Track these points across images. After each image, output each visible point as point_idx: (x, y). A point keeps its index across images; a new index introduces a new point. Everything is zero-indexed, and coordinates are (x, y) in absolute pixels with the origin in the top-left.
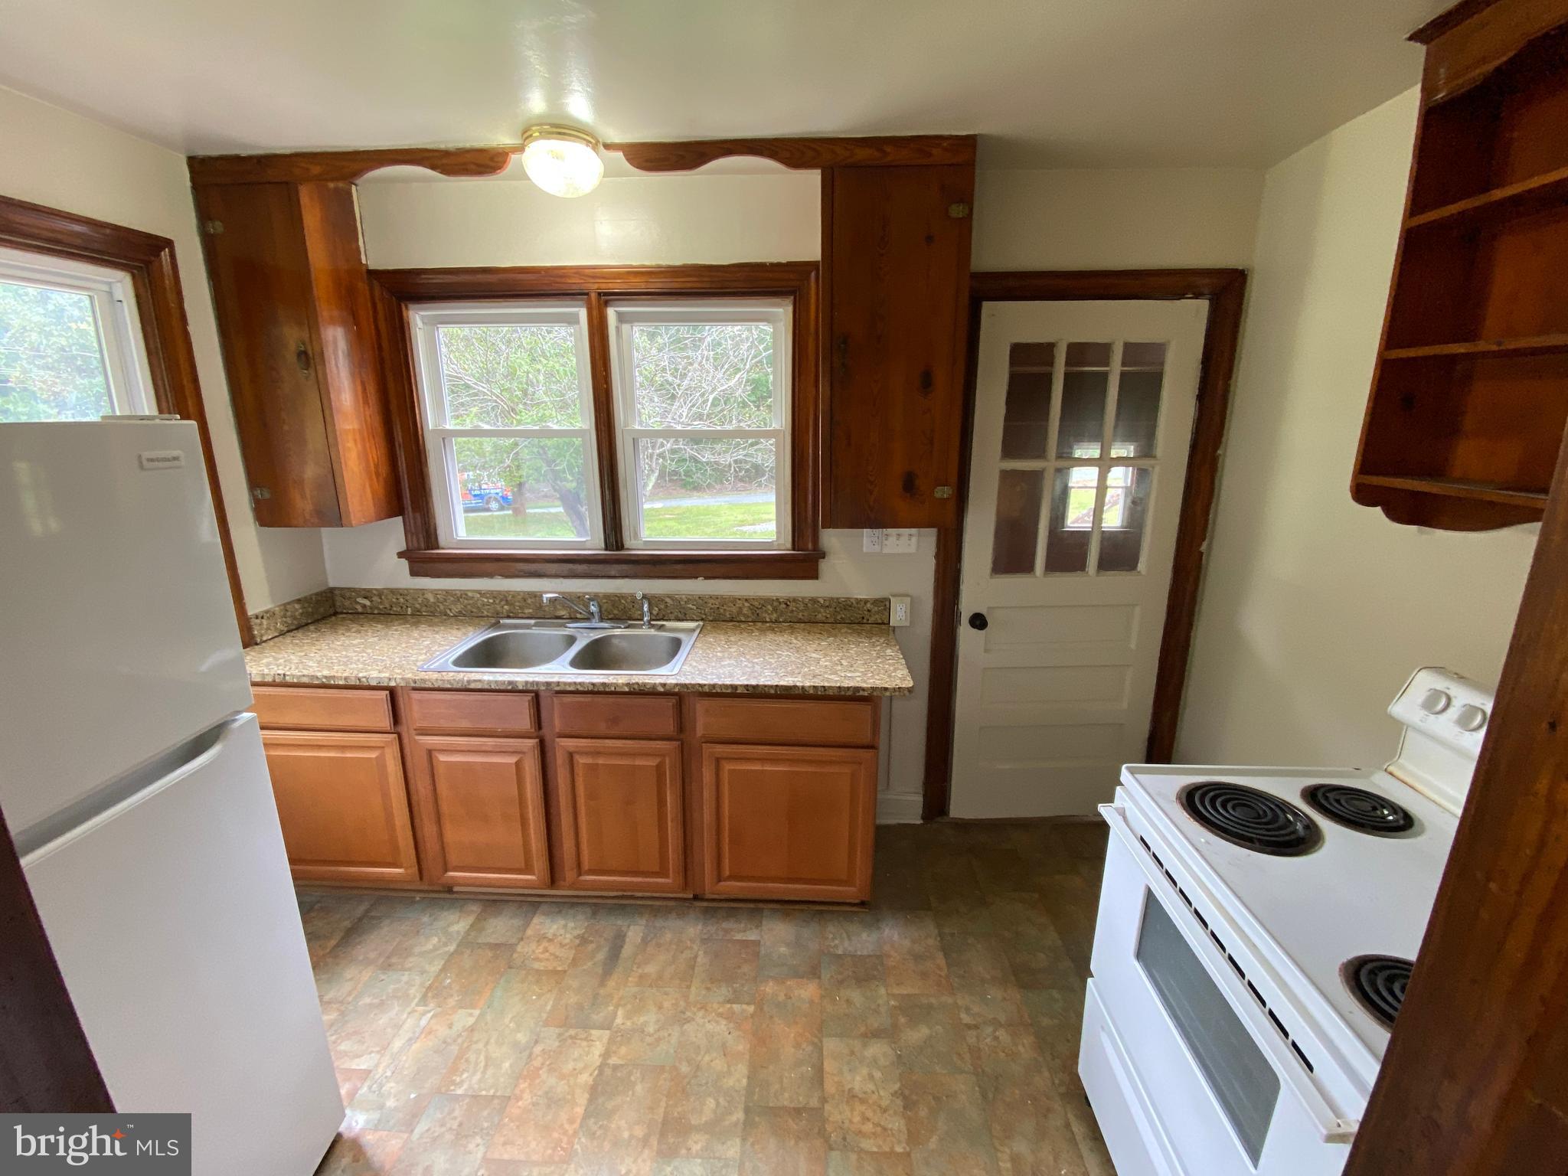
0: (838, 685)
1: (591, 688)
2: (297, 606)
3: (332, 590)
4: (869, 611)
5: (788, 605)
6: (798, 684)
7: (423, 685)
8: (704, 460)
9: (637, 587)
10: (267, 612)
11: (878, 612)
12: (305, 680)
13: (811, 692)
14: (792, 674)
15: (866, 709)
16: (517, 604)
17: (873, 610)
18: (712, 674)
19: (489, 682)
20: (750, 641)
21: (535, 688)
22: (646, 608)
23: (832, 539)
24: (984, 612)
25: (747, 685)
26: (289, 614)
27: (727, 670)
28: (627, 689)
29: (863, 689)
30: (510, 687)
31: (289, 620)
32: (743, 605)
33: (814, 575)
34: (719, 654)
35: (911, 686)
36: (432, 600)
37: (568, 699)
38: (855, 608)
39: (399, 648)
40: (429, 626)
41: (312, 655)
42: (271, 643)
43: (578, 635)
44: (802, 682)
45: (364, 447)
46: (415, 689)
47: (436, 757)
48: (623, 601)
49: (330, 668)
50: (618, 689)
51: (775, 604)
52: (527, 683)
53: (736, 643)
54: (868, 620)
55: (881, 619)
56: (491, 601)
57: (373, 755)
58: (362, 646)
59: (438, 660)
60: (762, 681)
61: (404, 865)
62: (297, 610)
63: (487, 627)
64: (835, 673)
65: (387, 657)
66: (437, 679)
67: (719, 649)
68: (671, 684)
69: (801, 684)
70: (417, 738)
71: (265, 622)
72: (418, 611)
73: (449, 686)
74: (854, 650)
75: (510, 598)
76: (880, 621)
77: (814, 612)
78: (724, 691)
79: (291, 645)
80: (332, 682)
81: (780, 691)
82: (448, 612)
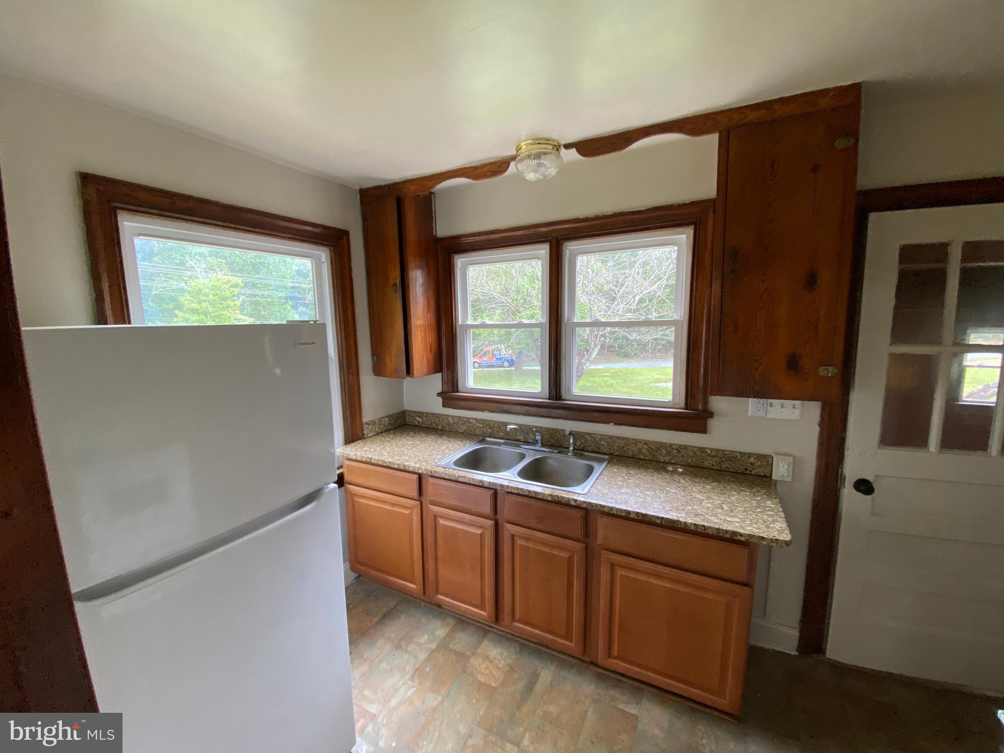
0: (717, 527)
1: (527, 493)
2: (387, 419)
3: (404, 412)
4: (752, 464)
5: (679, 451)
6: (681, 519)
7: (435, 475)
8: (632, 338)
9: (568, 426)
10: (372, 421)
11: (761, 466)
12: (380, 463)
13: (692, 528)
14: (677, 509)
15: (744, 552)
16: (495, 429)
17: (756, 464)
18: (612, 498)
19: (469, 479)
20: (645, 476)
21: (494, 487)
22: (571, 441)
23: (718, 403)
24: (870, 478)
25: (638, 513)
26: (382, 423)
27: (624, 497)
28: (550, 499)
29: (741, 535)
30: (480, 484)
31: (382, 427)
32: (643, 446)
33: (703, 430)
34: (619, 483)
35: (788, 539)
36: (451, 422)
37: (514, 498)
38: (739, 460)
39: (429, 449)
40: (448, 437)
41: (387, 448)
42: (371, 439)
43: (526, 453)
44: (685, 519)
45: (425, 335)
46: (431, 476)
47: (439, 521)
48: (557, 434)
49: (392, 457)
50: (544, 498)
51: (669, 449)
52: (490, 483)
53: (634, 476)
54: (751, 472)
55: (764, 473)
56: (481, 425)
57: (407, 512)
58: (412, 446)
59: (446, 460)
60: (651, 512)
61: (417, 583)
62: (387, 421)
63: (477, 441)
64: (716, 515)
65: (422, 454)
66: (442, 472)
67: (620, 479)
68: (580, 500)
69: (684, 520)
70: (430, 506)
71: (370, 427)
72: (444, 427)
73: (448, 478)
74: (735, 497)
75: (491, 425)
76: (762, 474)
77: (702, 459)
78: (619, 513)
79: (380, 441)
80: (392, 466)
81: (665, 523)
82: (459, 430)
